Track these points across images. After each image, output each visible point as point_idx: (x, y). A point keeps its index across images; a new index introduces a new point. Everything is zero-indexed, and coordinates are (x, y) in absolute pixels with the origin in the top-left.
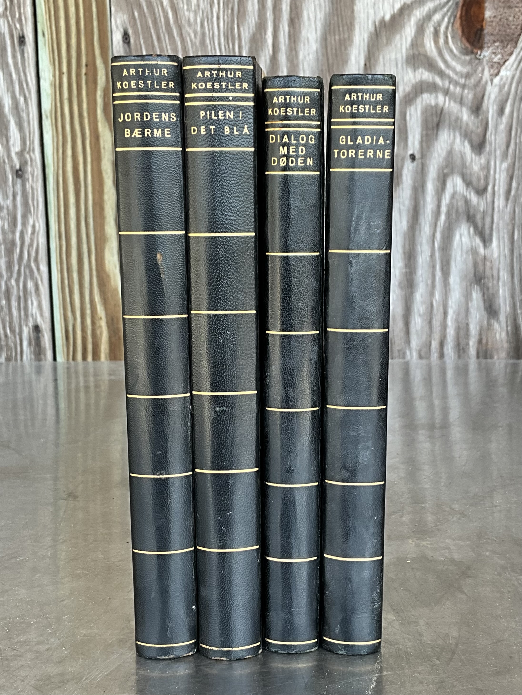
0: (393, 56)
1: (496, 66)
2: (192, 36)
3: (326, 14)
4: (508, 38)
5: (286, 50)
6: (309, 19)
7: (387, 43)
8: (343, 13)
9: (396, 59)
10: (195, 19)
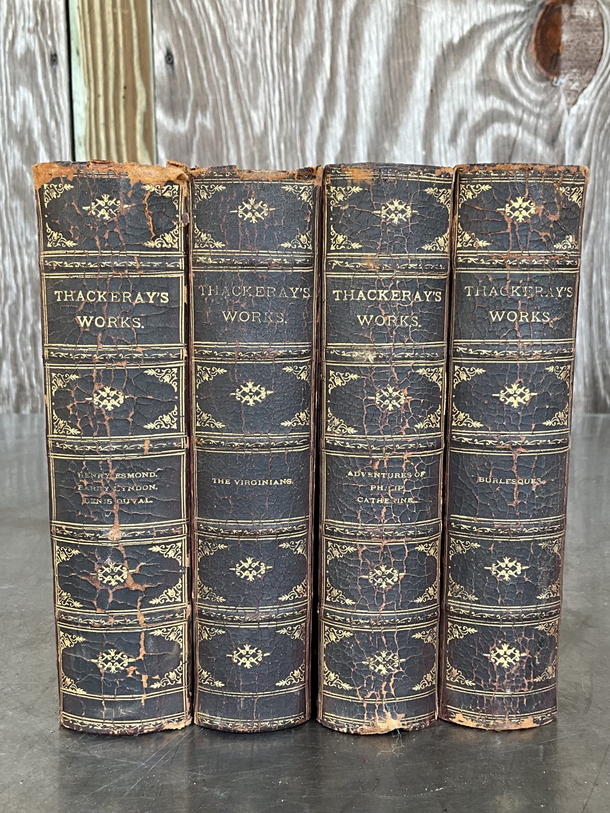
0: (462, 82)
1: (573, 93)
2: (242, 57)
3: (389, 36)
4: (587, 64)
5: (345, 74)
6: (371, 41)
7: (455, 68)
8: (408, 34)
9: (465, 86)
10: (246, 39)
